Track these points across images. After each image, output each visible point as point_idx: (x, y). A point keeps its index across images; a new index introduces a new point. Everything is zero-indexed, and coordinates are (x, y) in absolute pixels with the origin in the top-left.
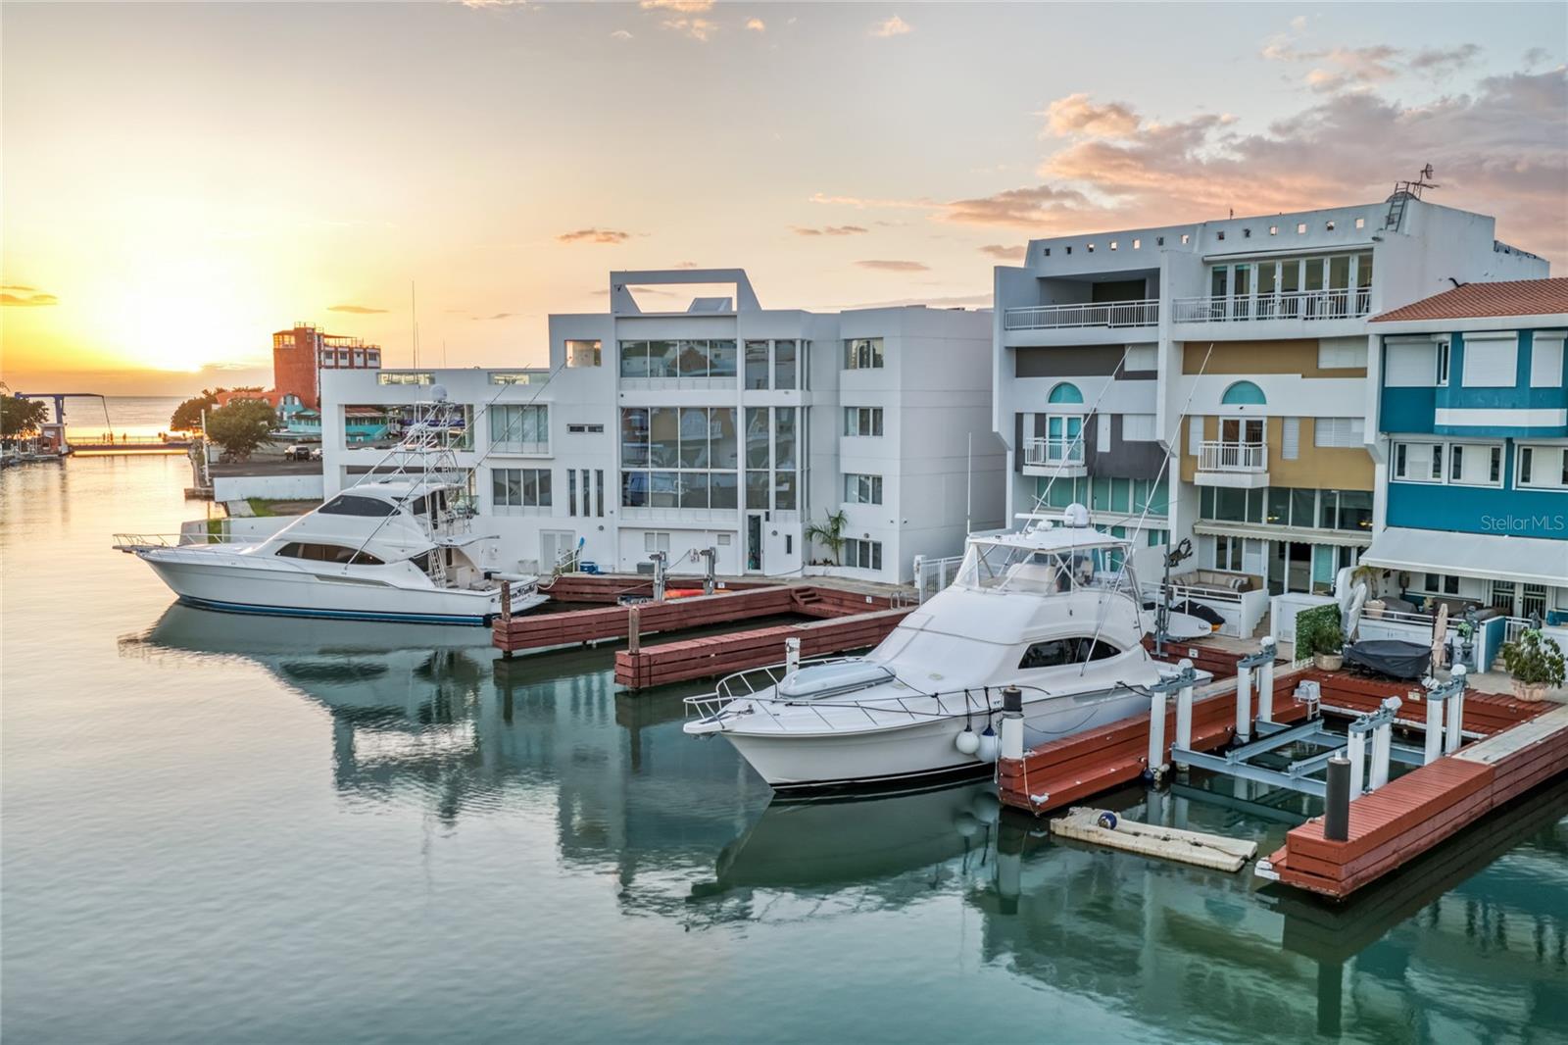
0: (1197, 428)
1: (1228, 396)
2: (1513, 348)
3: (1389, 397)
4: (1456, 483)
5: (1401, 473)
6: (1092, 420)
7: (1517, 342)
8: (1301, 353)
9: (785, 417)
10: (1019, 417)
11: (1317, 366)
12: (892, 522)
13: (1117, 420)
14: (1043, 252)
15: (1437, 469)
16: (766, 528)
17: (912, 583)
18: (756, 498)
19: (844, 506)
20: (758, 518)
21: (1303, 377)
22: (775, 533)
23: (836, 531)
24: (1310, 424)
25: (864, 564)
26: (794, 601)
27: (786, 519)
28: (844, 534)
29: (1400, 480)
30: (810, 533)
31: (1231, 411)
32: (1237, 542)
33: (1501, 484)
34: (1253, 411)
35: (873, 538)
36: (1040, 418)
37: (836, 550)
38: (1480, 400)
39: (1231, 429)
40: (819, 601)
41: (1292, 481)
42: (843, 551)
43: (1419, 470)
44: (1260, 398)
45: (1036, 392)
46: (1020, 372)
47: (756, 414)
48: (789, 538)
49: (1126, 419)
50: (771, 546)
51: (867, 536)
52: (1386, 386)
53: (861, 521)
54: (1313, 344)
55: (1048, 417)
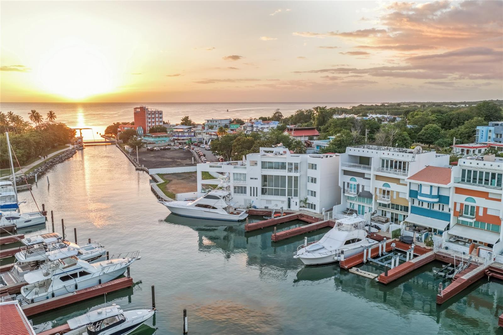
0: (378, 190)
1: (384, 185)
2: (430, 188)
3: (411, 191)
4: (422, 207)
5: (413, 204)
6: (358, 185)
8: (397, 181)
9: (296, 178)
10: (344, 183)
11: (399, 183)
12: (318, 201)
13: (363, 186)
14: (349, 150)
15: (419, 204)
16: (292, 200)
17: (322, 213)
18: (290, 194)
19: (308, 196)
20: (290, 198)
21: (397, 184)
22: (294, 201)
23: (306, 201)
24: (398, 193)
25: (312, 208)
26: (298, 217)
27: (296, 198)
28: (308, 202)
29: (413, 205)
30: (301, 201)
31: (384, 188)
32: (385, 212)
33: (429, 209)
34: (388, 189)
35: (314, 204)
36: (348, 183)
38: (424, 196)
39: (384, 191)
40: (303, 217)
41: (396, 203)
42: (307, 205)
43: (416, 204)
44: (390, 187)
45: (348, 178)
46: (344, 174)
47: (290, 178)
48: (296, 202)
49: (365, 187)
50: (293, 204)
52: (410, 189)
53: (311, 200)
54: (399, 179)
55: (350, 184)
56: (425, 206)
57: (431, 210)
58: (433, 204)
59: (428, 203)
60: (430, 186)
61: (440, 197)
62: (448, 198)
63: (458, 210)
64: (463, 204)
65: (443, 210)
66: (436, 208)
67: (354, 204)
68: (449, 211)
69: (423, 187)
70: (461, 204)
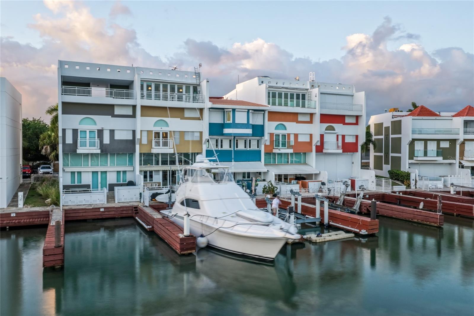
0: (144, 134)
4: (222, 149)
6: (100, 132)
7: (246, 112)
8: (180, 113)
10: (64, 130)
13: (112, 132)
21: (181, 119)
24: (182, 134)
29: (208, 149)
31: (157, 129)
33: (232, 149)
34: (165, 129)
36: (75, 132)
39: (157, 134)
41: (180, 150)
43: (212, 147)
49: (116, 132)
52: (210, 122)
54: (182, 109)
55: (79, 131)
56: (226, 146)
57: (235, 150)
58: (237, 140)
59: (230, 141)
60: (247, 110)
61: (254, 127)
62: (262, 127)
63: (268, 143)
64: (273, 133)
65: (250, 147)
66: (241, 147)
67: (81, 172)
68: (258, 147)
69: (237, 113)
70: (271, 135)
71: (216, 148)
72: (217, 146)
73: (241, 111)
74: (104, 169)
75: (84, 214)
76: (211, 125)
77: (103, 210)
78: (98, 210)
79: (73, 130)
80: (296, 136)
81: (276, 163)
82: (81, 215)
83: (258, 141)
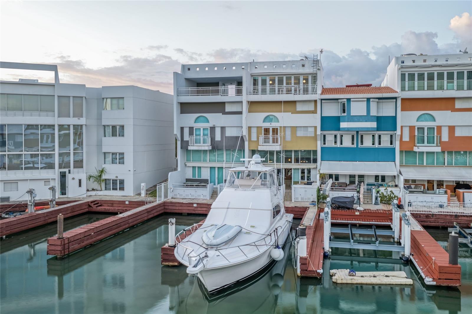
0: (254, 131)
1: (265, 120)
4: (341, 146)
5: (325, 144)
6: (213, 129)
7: (366, 102)
8: (290, 106)
9: (78, 129)
10: (182, 129)
11: (296, 110)
12: (129, 171)
13: (223, 129)
14: (187, 69)
16: (69, 177)
17: (139, 194)
18: (64, 165)
19: (104, 166)
20: (65, 172)
21: (292, 113)
22: (73, 179)
23: (100, 176)
24: (294, 129)
25: (115, 189)
26: (91, 206)
27: (78, 173)
28: (104, 177)
29: (324, 146)
30: (89, 178)
31: (267, 125)
33: (355, 146)
34: (274, 125)
35: (120, 177)
36: (191, 129)
37: (100, 184)
38: (356, 120)
39: (266, 131)
41: (289, 148)
42: (103, 185)
43: (330, 143)
44: (277, 120)
45: (190, 119)
46: (182, 112)
47: (64, 128)
48: (80, 181)
49: (226, 129)
50: (71, 184)
51: (117, 177)
52: (322, 116)
54: (294, 102)
55: (194, 128)
56: (347, 143)
57: (359, 147)
58: (362, 136)
59: (353, 136)
60: (366, 99)
61: (379, 119)
62: (394, 118)
63: (406, 138)
64: (415, 126)
65: (380, 144)
66: (368, 143)
67: (200, 167)
68: (391, 144)
69: (352, 104)
70: (412, 128)
71: (335, 144)
72: (336, 142)
73: (358, 100)
74: (219, 165)
75: (180, 208)
76: (323, 119)
77: (196, 206)
78: (191, 205)
79: (190, 127)
80: (452, 129)
81: (425, 164)
82: (177, 208)
83: (391, 136)
